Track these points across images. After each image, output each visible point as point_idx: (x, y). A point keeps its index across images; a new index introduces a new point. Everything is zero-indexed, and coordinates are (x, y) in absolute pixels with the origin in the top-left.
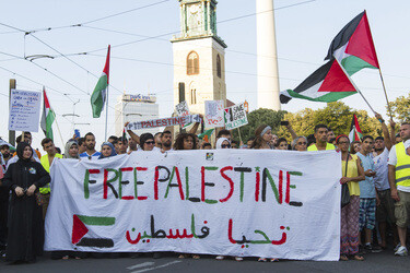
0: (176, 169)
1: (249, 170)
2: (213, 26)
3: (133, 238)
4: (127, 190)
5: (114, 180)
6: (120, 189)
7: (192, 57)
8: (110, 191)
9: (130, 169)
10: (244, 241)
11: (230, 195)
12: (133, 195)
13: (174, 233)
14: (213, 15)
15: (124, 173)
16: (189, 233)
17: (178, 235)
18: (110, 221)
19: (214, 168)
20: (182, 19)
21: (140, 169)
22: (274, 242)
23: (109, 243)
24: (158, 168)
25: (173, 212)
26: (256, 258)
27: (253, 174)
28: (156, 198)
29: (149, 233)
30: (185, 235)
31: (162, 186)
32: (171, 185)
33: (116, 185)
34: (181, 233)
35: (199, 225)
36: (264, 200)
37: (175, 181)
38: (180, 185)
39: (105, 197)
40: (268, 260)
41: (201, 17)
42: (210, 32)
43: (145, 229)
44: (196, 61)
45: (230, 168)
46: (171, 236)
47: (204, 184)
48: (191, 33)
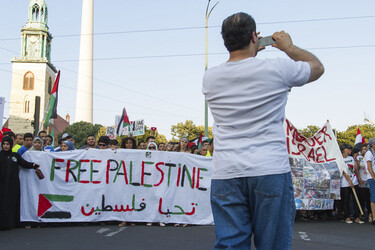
0: (123, 162)
1: (174, 166)
2: (48, 55)
3: (87, 211)
4: (85, 176)
5: (75, 168)
6: (79, 175)
7: (29, 76)
8: (71, 177)
9: (88, 161)
10: (169, 212)
11: (161, 182)
12: (89, 180)
13: (119, 208)
14: (49, 46)
15: (83, 164)
16: (130, 207)
17: (122, 209)
18: (69, 199)
19: (151, 163)
20: (22, 45)
21: (95, 161)
22: (188, 214)
23: (68, 215)
24: (109, 161)
25: (119, 192)
26: (173, 224)
27: (177, 168)
28: (107, 182)
29: (100, 208)
30: (128, 209)
31: (112, 174)
32: (118, 174)
33: (76, 172)
34: (125, 208)
35: (138, 202)
36: (182, 185)
37: (122, 171)
38: (125, 174)
39: (67, 180)
40: (181, 225)
41: (38, 46)
42: (45, 59)
43: (98, 204)
44: (32, 80)
45: (162, 163)
46: (116, 210)
47: (143, 174)
48: (29, 58)
